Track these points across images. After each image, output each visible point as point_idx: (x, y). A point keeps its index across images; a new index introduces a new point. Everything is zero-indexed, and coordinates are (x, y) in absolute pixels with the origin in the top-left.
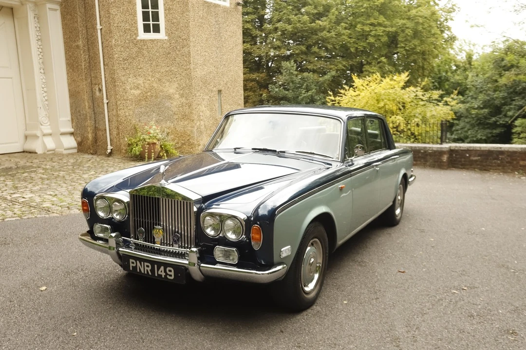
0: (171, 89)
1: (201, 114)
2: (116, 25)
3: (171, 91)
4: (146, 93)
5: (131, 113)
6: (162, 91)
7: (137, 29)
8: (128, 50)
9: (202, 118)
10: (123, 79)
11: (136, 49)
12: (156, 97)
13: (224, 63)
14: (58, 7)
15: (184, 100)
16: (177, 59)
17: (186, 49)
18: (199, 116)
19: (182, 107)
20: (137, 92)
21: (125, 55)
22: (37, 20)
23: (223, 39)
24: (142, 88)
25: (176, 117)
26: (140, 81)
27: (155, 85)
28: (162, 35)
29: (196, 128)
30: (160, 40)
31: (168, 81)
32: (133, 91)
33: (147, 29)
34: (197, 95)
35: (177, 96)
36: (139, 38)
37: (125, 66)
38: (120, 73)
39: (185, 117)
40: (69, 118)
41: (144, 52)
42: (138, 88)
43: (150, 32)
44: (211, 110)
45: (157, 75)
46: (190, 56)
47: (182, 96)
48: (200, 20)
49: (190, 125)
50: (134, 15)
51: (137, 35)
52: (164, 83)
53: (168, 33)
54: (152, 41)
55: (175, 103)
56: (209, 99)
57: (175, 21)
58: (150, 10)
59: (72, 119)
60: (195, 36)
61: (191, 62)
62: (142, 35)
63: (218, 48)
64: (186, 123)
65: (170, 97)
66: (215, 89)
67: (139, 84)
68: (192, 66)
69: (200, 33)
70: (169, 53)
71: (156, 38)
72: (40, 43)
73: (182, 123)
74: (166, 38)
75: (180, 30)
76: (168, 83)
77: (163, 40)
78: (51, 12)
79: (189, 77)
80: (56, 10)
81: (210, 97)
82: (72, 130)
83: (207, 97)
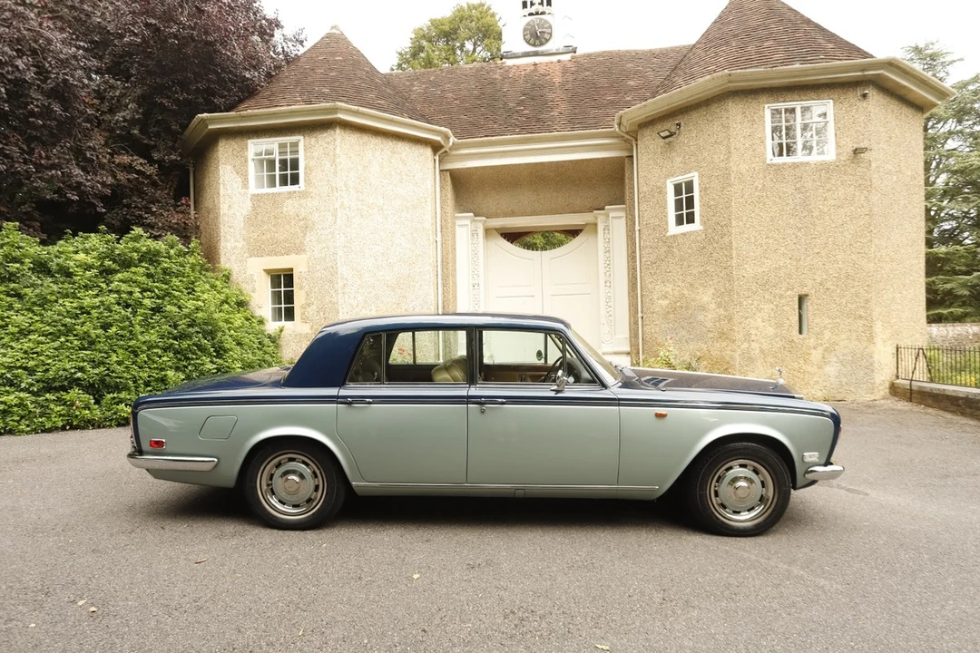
0: (706, 297)
1: (753, 331)
2: (645, 223)
3: (706, 299)
4: (675, 303)
5: (657, 329)
6: (693, 300)
7: (667, 224)
8: (656, 251)
9: (753, 337)
10: (650, 286)
11: (665, 249)
12: (687, 308)
13: (816, 251)
14: (623, 214)
15: (722, 311)
16: (714, 255)
17: (726, 239)
18: (749, 335)
19: (719, 321)
20: (665, 302)
21: (653, 258)
22: (606, 231)
23: (816, 213)
24: (671, 297)
25: (711, 335)
26: (669, 288)
27: (686, 292)
28: (697, 226)
29: (739, 352)
30: (694, 232)
31: (702, 285)
32: (660, 301)
33: (679, 221)
34: (745, 303)
35: (713, 306)
36: (668, 234)
37: (653, 272)
38: (648, 279)
39: (723, 335)
40: (628, 336)
41: (674, 250)
42: (666, 297)
43: (683, 224)
44: (779, 326)
45: (689, 279)
46: (731, 248)
47: (719, 305)
48: (757, 194)
49: (729, 348)
50: (665, 207)
51: (666, 230)
52: (697, 288)
53: (703, 223)
54: (684, 234)
55: (710, 316)
56: (772, 310)
57: (712, 203)
58: (684, 196)
59: (630, 337)
60: (745, 218)
61: (734, 256)
62: (673, 229)
63: (800, 229)
64: (724, 344)
65: (703, 308)
66: (789, 292)
67: (667, 292)
68: (734, 262)
69: (757, 211)
70: (704, 248)
71: (689, 230)
72: (608, 254)
73: (718, 345)
74: (701, 228)
75: (718, 214)
76: (702, 289)
77: (696, 232)
78: (615, 221)
79: (730, 278)
80: (621, 217)
81: (777, 306)
82: (628, 349)
83: (767, 307)
